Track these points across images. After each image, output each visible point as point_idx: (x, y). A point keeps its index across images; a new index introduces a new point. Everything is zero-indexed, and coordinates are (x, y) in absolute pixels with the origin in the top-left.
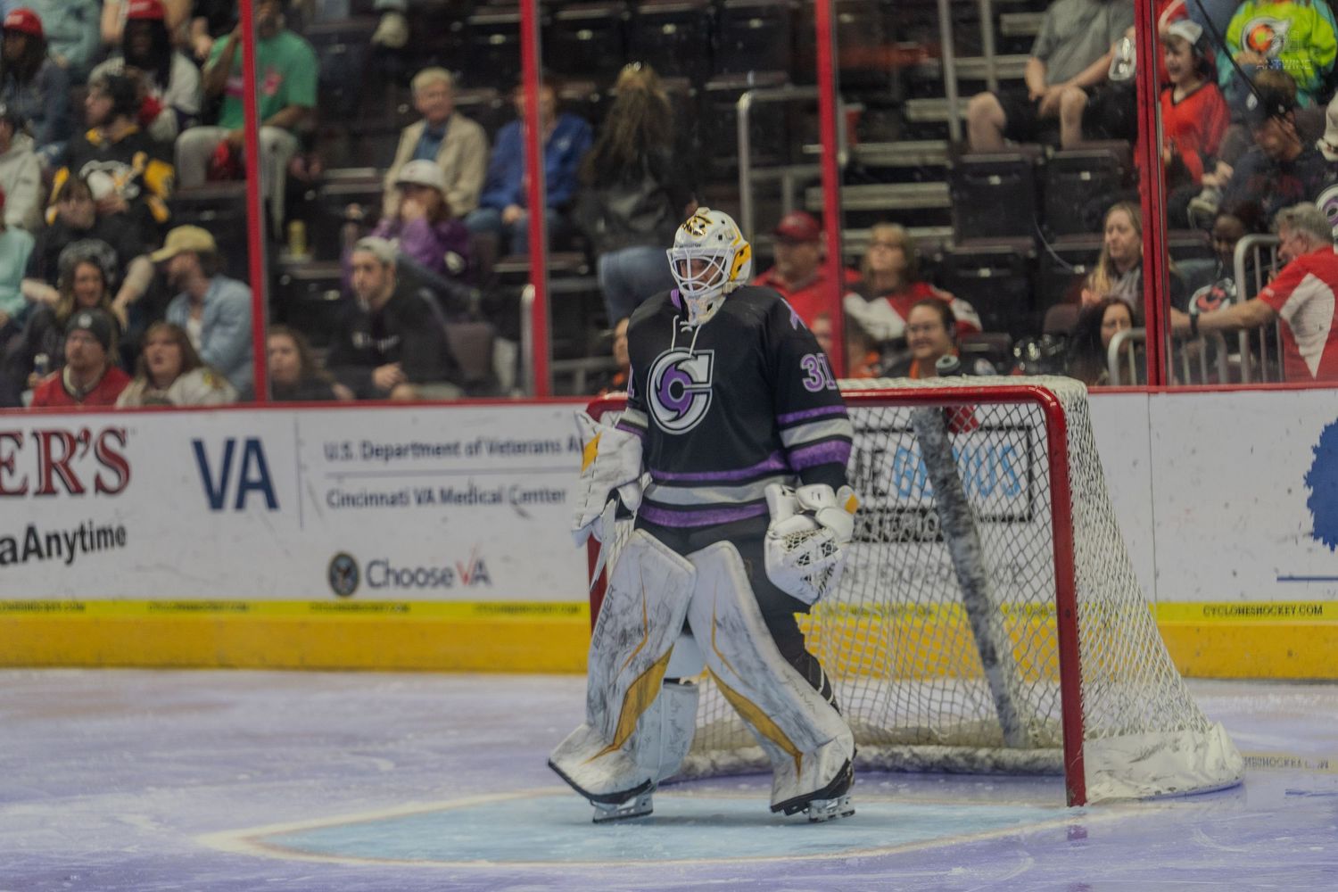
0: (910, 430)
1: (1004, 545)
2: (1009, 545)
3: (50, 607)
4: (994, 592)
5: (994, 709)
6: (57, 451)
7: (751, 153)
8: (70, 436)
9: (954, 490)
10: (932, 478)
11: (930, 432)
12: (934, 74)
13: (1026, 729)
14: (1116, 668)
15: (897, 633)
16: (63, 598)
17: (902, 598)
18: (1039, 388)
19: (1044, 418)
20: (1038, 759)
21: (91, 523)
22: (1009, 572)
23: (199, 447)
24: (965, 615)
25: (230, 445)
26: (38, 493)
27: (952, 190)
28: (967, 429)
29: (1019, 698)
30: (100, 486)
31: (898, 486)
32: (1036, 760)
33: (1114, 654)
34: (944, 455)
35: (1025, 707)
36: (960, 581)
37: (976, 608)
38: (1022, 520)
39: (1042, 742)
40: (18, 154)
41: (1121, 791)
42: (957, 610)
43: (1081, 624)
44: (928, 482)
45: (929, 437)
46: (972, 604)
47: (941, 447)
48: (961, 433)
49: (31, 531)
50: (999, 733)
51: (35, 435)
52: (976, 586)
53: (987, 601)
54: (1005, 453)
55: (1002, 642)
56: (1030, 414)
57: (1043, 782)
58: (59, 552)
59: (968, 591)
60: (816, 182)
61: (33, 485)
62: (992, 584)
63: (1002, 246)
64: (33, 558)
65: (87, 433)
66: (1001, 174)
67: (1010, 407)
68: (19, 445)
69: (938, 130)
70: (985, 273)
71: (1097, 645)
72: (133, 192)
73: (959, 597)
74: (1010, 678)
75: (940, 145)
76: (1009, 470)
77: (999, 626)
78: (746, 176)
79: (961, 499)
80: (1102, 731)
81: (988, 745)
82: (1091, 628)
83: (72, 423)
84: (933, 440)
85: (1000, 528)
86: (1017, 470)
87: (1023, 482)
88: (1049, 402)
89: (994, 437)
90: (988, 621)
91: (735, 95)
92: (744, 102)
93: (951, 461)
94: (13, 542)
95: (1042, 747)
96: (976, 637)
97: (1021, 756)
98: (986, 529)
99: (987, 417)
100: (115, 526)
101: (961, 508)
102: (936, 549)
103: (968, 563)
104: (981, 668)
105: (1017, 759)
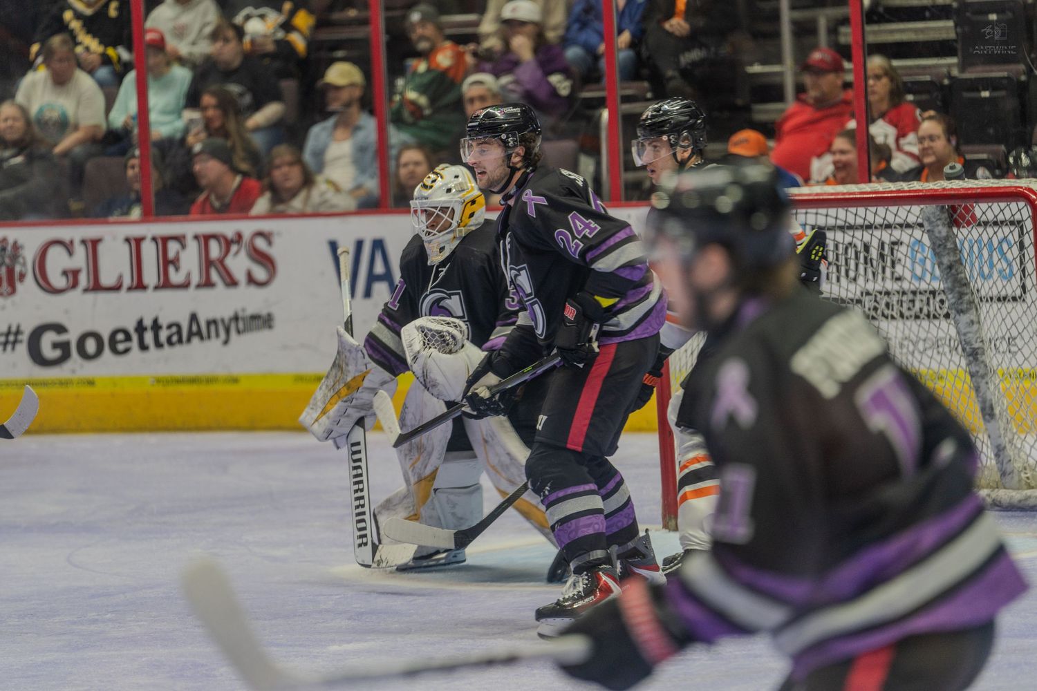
0: (921, 225)
1: (1000, 319)
2: (1003, 320)
3: (210, 380)
4: (991, 359)
5: (993, 456)
6: (215, 250)
8: (225, 238)
9: (958, 274)
10: (940, 264)
11: (938, 226)
13: (1019, 472)
16: (221, 372)
17: (916, 365)
18: (1026, 189)
19: (1031, 214)
20: (1030, 497)
21: (244, 310)
22: (1005, 344)
23: (333, 246)
24: (968, 378)
25: (359, 244)
26: (199, 286)
27: (956, 26)
28: (969, 224)
29: (1013, 447)
30: (251, 280)
31: (913, 271)
32: (1028, 498)
34: (949, 245)
35: (1019, 454)
36: (964, 350)
37: (978, 372)
38: (1014, 299)
39: (1033, 483)
42: (961, 373)
44: (936, 267)
45: (936, 230)
46: (974, 369)
47: (947, 238)
48: (964, 227)
49: (194, 318)
50: (997, 477)
51: (196, 237)
52: (977, 354)
53: (986, 366)
54: (1000, 243)
55: (999, 399)
56: (1019, 210)
58: (217, 335)
59: (971, 358)
60: (845, 21)
61: (195, 279)
62: (989, 352)
63: (998, 72)
64: (195, 340)
65: (239, 236)
66: (997, 12)
67: (1003, 205)
68: (183, 246)
70: (985, 94)
72: (281, 34)
73: (964, 363)
74: (1006, 430)
77: (996, 387)
78: (786, 15)
79: (964, 281)
81: (988, 486)
83: (227, 228)
84: (940, 232)
85: (995, 306)
86: (1009, 256)
87: (1015, 268)
88: (1034, 201)
89: (990, 230)
90: (987, 383)
93: (955, 250)
94: (179, 326)
95: (1033, 488)
96: (977, 396)
97: (1016, 496)
98: (985, 307)
99: (984, 213)
100: (264, 312)
101: (965, 290)
102: (944, 324)
103: (970, 335)
104: (982, 422)
105: (1011, 498)
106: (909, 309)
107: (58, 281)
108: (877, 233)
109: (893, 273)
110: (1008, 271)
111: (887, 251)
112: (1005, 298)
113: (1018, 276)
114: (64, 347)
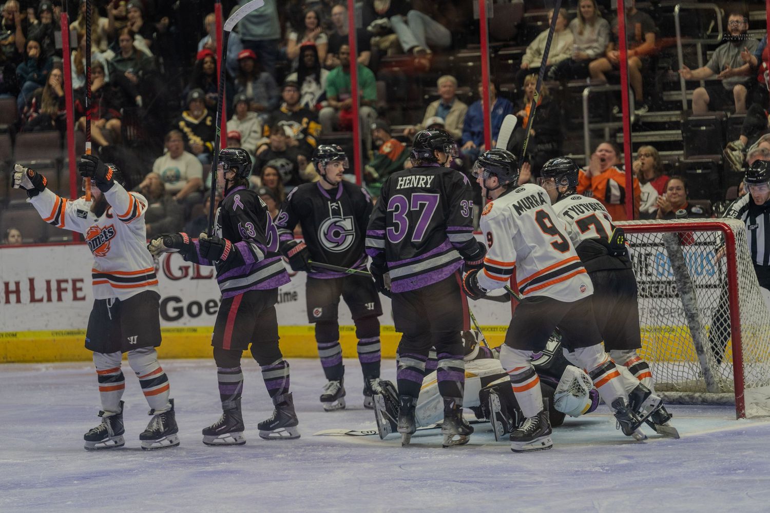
0: (663, 245)
1: (707, 297)
2: (709, 298)
7: (589, 117)
9: (683, 272)
10: (673, 266)
11: (672, 244)
12: (675, 79)
13: (717, 384)
14: (759, 355)
15: (657, 339)
17: (659, 323)
18: (722, 224)
19: (725, 239)
20: (723, 397)
22: (709, 311)
24: (689, 330)
27: (682, 133)
28: (690, 243)
29: (714, 370)
31: (657, 270)
32: (722, 398)
33: (758, 348)
34: (679, 255)
35: (717, 374)
36: (686, 314)
37: (694, 327)
38: (715, 286)
39: (725, 390)
40: (251, 119)
41: (762, 412)
42: (685, 328)
43: (743, 334)
44: (671, 268)
45: (671, 247)
46: (692, 325)
47: (677, 251)
48: (687, 245)
50: (704, 386)
52: (694, 317)
53: (699, 324)
54: (707, 255)
57: (725, 408)
59: (690, 319)
60: (620, 130)
62: (701, 316)
63: (707, 159)
66: (706, 126)
67: (709, 233)
69: (677, 105)
70: (699, 171)
71: (750, 344)
72: (301, 136)
73: (686, 322)
75: (678, 112)
76: (709, 262)
78: (587, 127)
79: (687, 276)
80: (753, 384)
81: (699, 391)
82: (747, 336)
84: (673, 248)
85: (704, 290)
86: (713, 262)
87: (716, 268)
88: (727, 230)
89: (702, 248)
91: (581, 89)
92: (586, 92)
93: (682, 258)
95: (725, 392)
96: (694, 341)
97: (715, 396)
98: (698, 291)
99: (699, 238)
100: (292, 291)
101: (687, 280)
102: (675, 300)
103: (690, 306)
104: (696, 355)
105: (713, 397)
106: (656, 292)
107: (177, 273)
108: (638, 249)
109: (646, 272)
110: (711, 270)
111: (643, 259)
112: (710, 286)
113: (717, 273)
114: (180, 310)
